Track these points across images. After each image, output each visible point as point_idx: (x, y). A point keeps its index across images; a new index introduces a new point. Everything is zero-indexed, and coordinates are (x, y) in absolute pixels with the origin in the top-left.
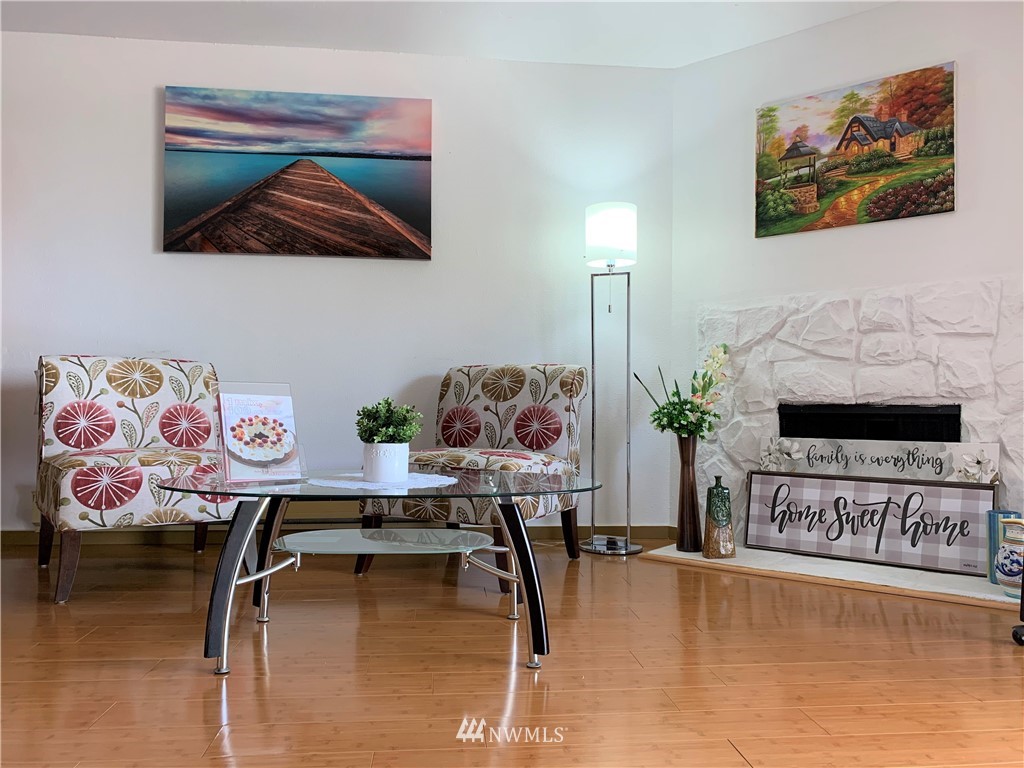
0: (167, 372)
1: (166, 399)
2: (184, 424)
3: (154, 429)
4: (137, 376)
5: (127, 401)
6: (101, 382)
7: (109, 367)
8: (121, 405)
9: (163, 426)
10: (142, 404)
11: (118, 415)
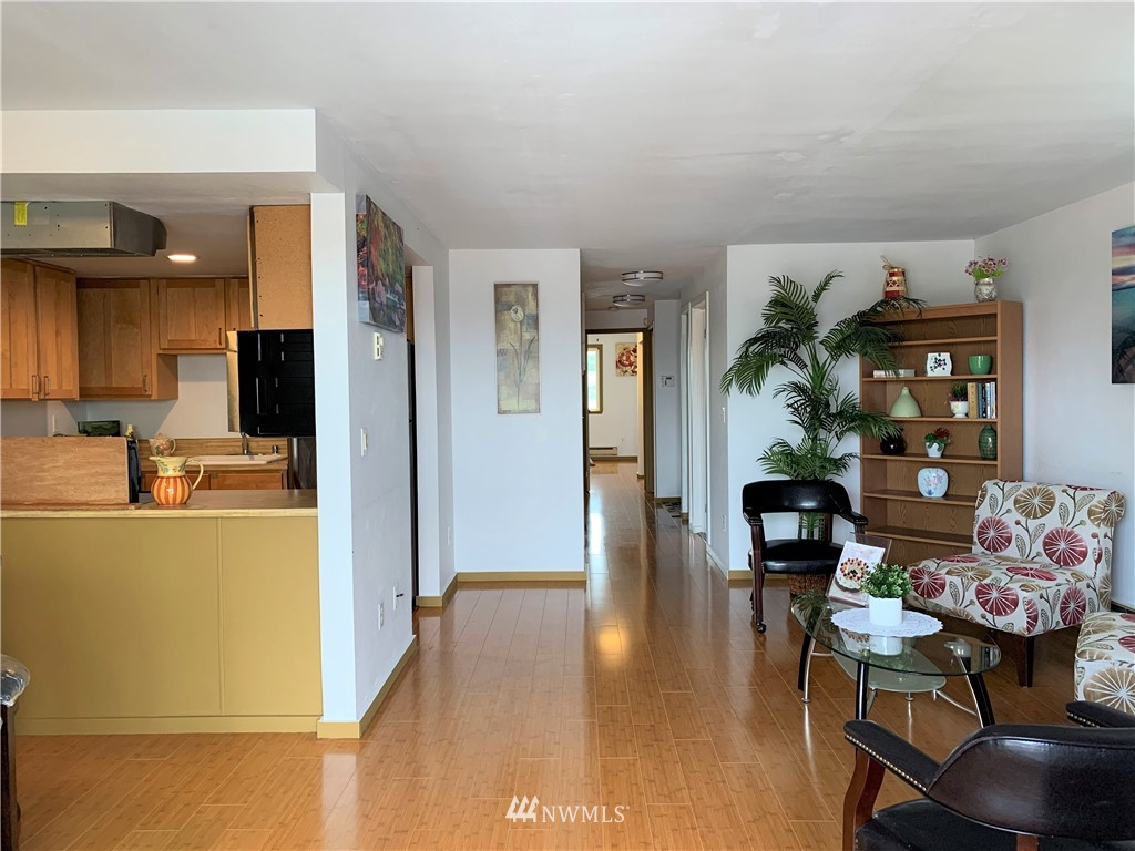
0: (1061, 498)
1: (1052, 522)
2: (1062, 545)
3: (1038, 546)
4: (1036, 501)
5: (1023, 520)
6: (1010, 504)
7: (1020, 492)
8: (1018, 523)
9: (1045, 544)
10: (1033, 524)
11: (1015, 531)
